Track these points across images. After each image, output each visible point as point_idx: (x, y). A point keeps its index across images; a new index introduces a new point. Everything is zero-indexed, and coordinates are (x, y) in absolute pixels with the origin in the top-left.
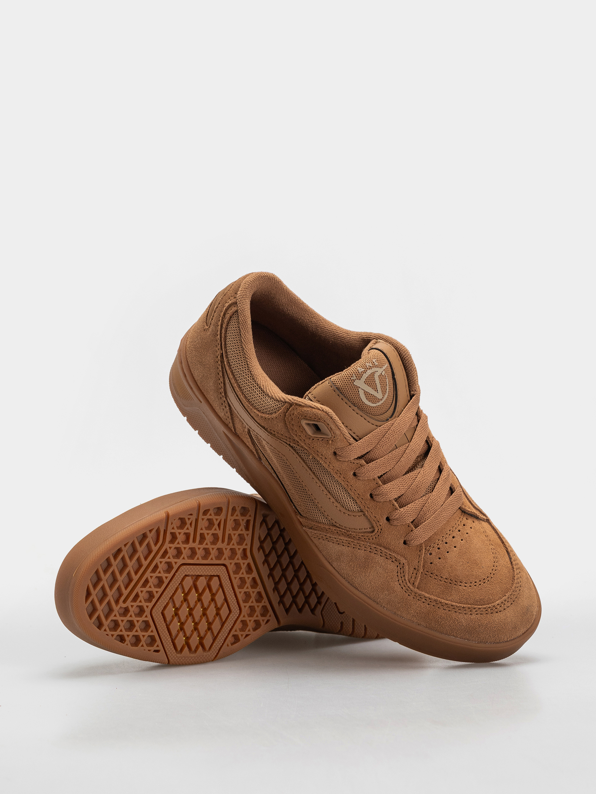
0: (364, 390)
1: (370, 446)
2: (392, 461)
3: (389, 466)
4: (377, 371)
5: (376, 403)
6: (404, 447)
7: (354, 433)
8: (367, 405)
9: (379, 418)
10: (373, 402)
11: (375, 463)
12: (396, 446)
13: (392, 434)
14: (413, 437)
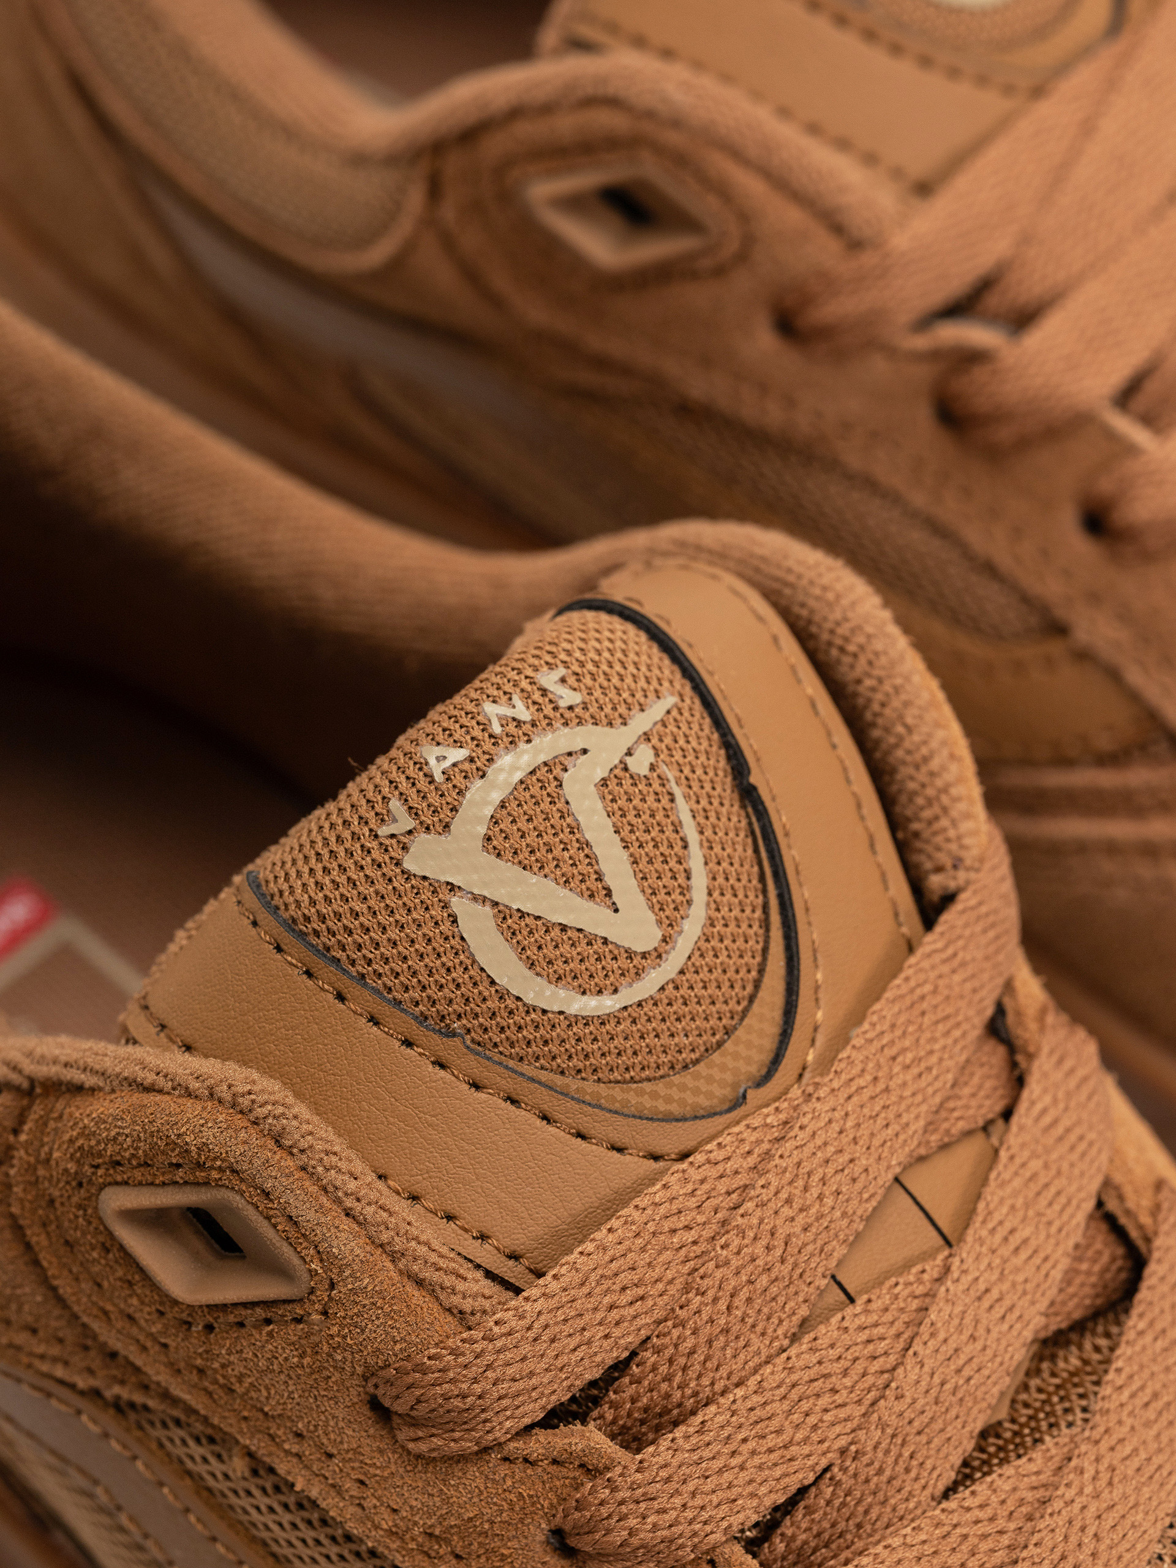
0: (496, 904)
1: (631, 1311)
2: (825, 1401)
3: (806, 1440)
4: (585, 751)
5: (616, 991)
6: (908, 1284)
7: (483, 1237)
8: (544, 1012)
9: (668, 1100)
10: (583, 980)
11: (687, 1437)
12: (840, 1285)
13: (788, 1201)
14: (981, 1206)
